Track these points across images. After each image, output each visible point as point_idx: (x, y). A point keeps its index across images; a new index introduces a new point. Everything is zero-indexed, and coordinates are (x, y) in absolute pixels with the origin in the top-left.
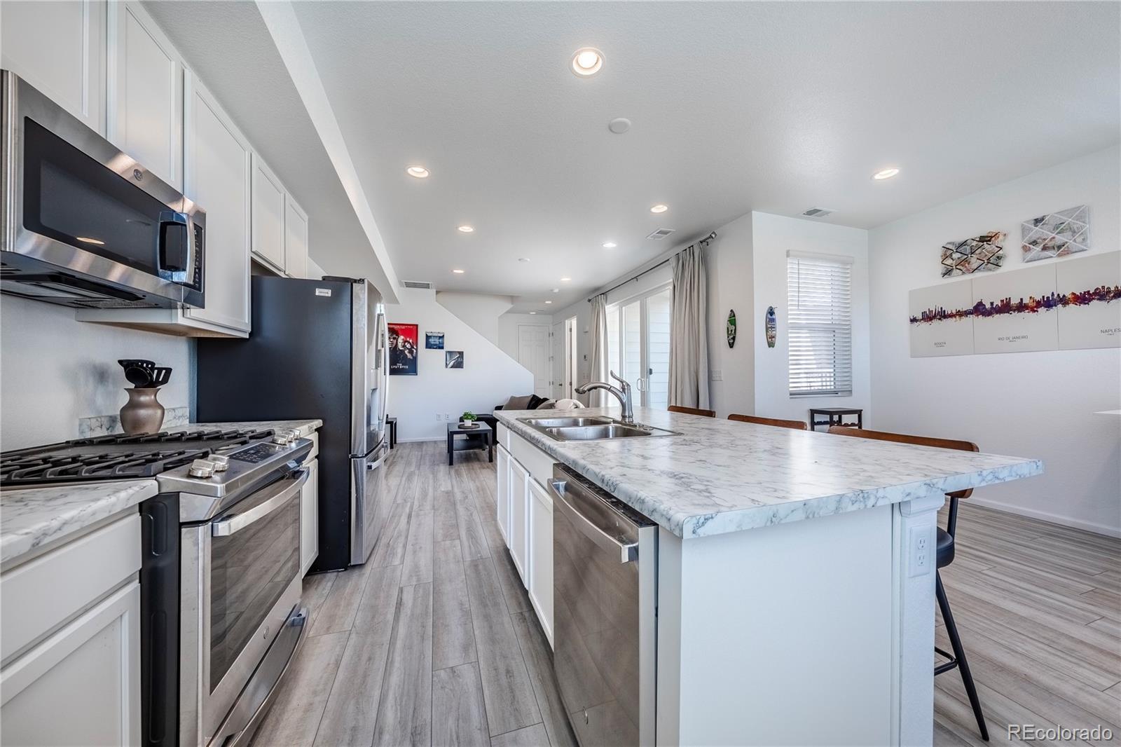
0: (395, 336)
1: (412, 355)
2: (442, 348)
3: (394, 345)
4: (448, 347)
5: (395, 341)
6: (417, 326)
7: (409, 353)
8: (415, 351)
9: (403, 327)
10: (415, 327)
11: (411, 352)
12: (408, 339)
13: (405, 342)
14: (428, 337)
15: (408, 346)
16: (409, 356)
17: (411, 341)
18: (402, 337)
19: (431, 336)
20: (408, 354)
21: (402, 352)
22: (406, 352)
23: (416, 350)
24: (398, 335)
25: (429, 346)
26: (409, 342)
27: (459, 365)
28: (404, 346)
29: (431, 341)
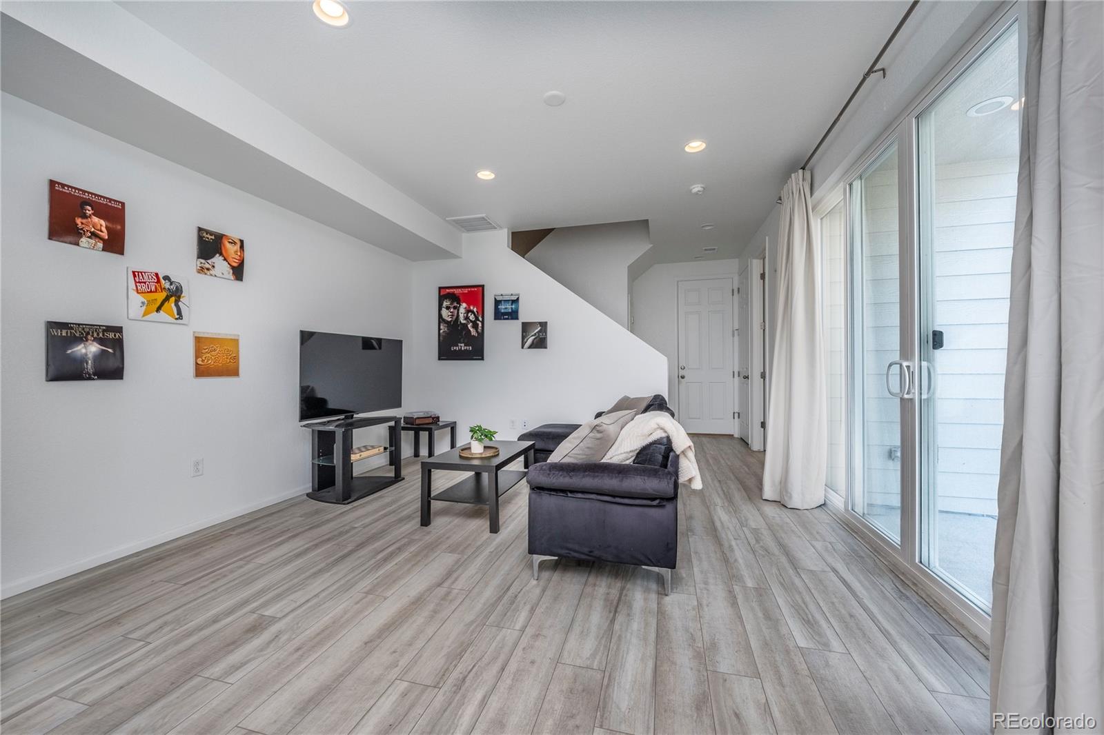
0: (455, 304)
1: (477, 331)
2: (517, 318)
3: (455, 317)
4: (525, 315)
5: (456, 311)
6: (483, 286)
7: (473, 327)
8: (480, 325)
9: (466, 291)
10: (481, 288)
11: (475, 326)
12: (472, 308)
13: (468, 311)
14: (497, 303)
15: (472, 317)
16: (473, 332)
17: (475, 310)
18: (464, 305)
19: (501, 301)
20: (471, 330)
21: (465, 326)
22: (470, 326)
23: (483, 322)
24: (459, 303)
25: (499, 315)
26: (473, 312)
27: (540, 343)
28: (467, 318)
29: (502, 307)
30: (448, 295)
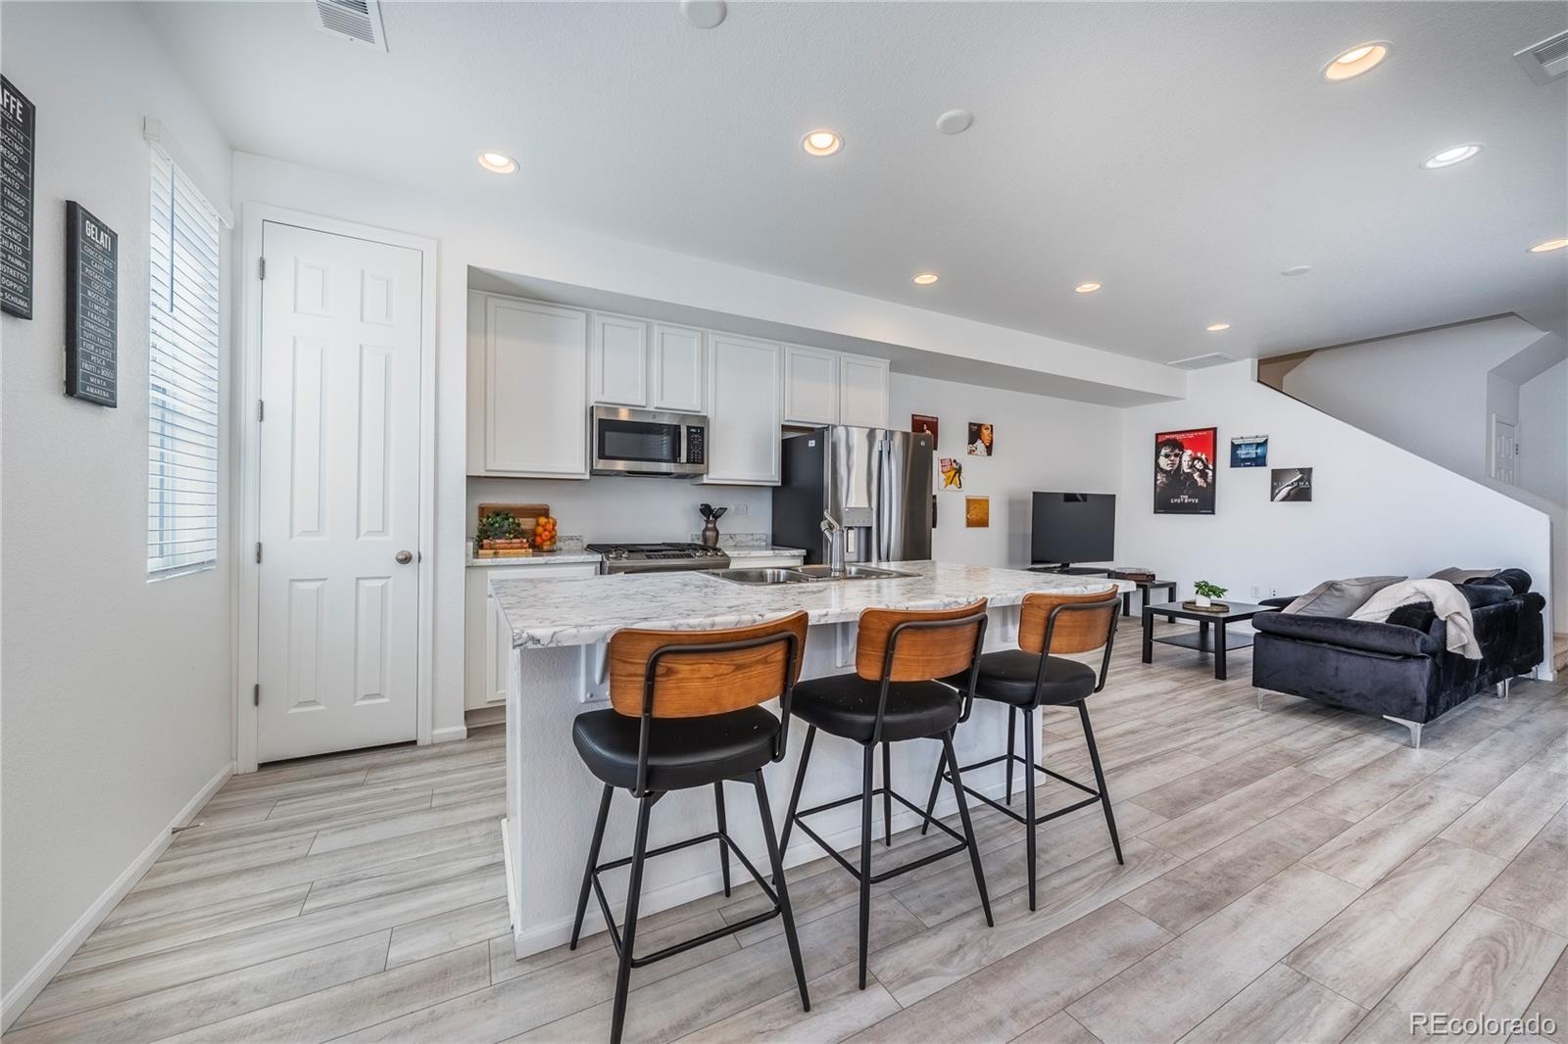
0: (1177, 451)
1: (1206, 481)
2: (1264, 465)
3: (1176, 466)
4: (1275, 460)
5: (1178, 459)
6: (1215, 430)
7: (1200, 477)
8: (1210, 473)
9: (1191, 436)
10: (1212, 432)
11: (1203, 475)
12: (1199, 455)
13: (1194, 459)
14: (1235, 447)
15: (1199, 465)
16: (1200, 482)
17: (1203, 457)
18: (1189, 452)
19: (1240, 445)
20: (1198, 480)
21: (1190, 476)
22: (1196, 476)
23: (1214, 471)
24: (1182, 449)
25: (1236, 462)
26: (1200, 459)
28: (1192, 466)
29: (1242, 453)
30: (1167, 442)
